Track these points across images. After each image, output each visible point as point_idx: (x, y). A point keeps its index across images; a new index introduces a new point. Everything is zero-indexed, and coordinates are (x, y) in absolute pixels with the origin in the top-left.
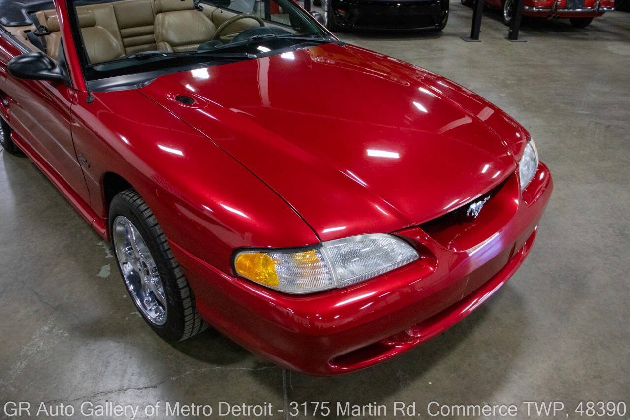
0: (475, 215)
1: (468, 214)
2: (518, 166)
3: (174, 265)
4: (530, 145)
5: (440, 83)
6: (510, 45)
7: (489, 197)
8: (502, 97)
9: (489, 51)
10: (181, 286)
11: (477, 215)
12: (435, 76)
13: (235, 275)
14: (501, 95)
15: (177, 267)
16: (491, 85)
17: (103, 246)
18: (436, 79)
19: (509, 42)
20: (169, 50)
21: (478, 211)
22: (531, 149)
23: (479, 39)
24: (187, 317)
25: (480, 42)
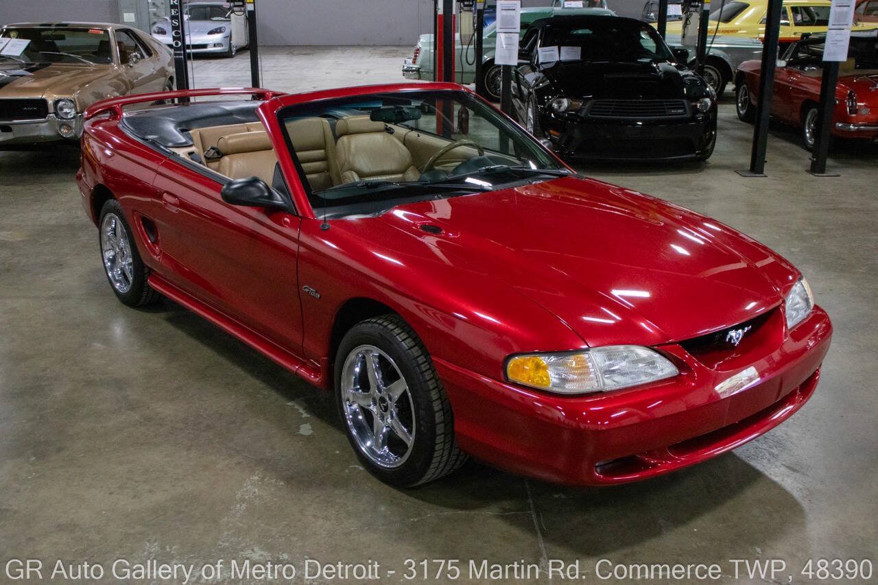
0: (735, 343)
1: (727, 340)
2: (784, 302)
3: (431, 387)
4: (802, 284)
5: (707, 225)
6: (813, 181)
7: (750, 327)
8: (793, 252)
9: (779, 191)
10: (436, 409)
11: (737, 343)
12: (700, 217)
13: (507, 381)
14: (793, 250)
15: (434, 389)
16: (778, 237)
17: (294, 406)
18: (702, 220)
19: (811, 176)
20: (357, 179)
21: (738, 339)
22: (802, 288)
23: (764, 172)
24: (437, 446)
25: (766, 176)
